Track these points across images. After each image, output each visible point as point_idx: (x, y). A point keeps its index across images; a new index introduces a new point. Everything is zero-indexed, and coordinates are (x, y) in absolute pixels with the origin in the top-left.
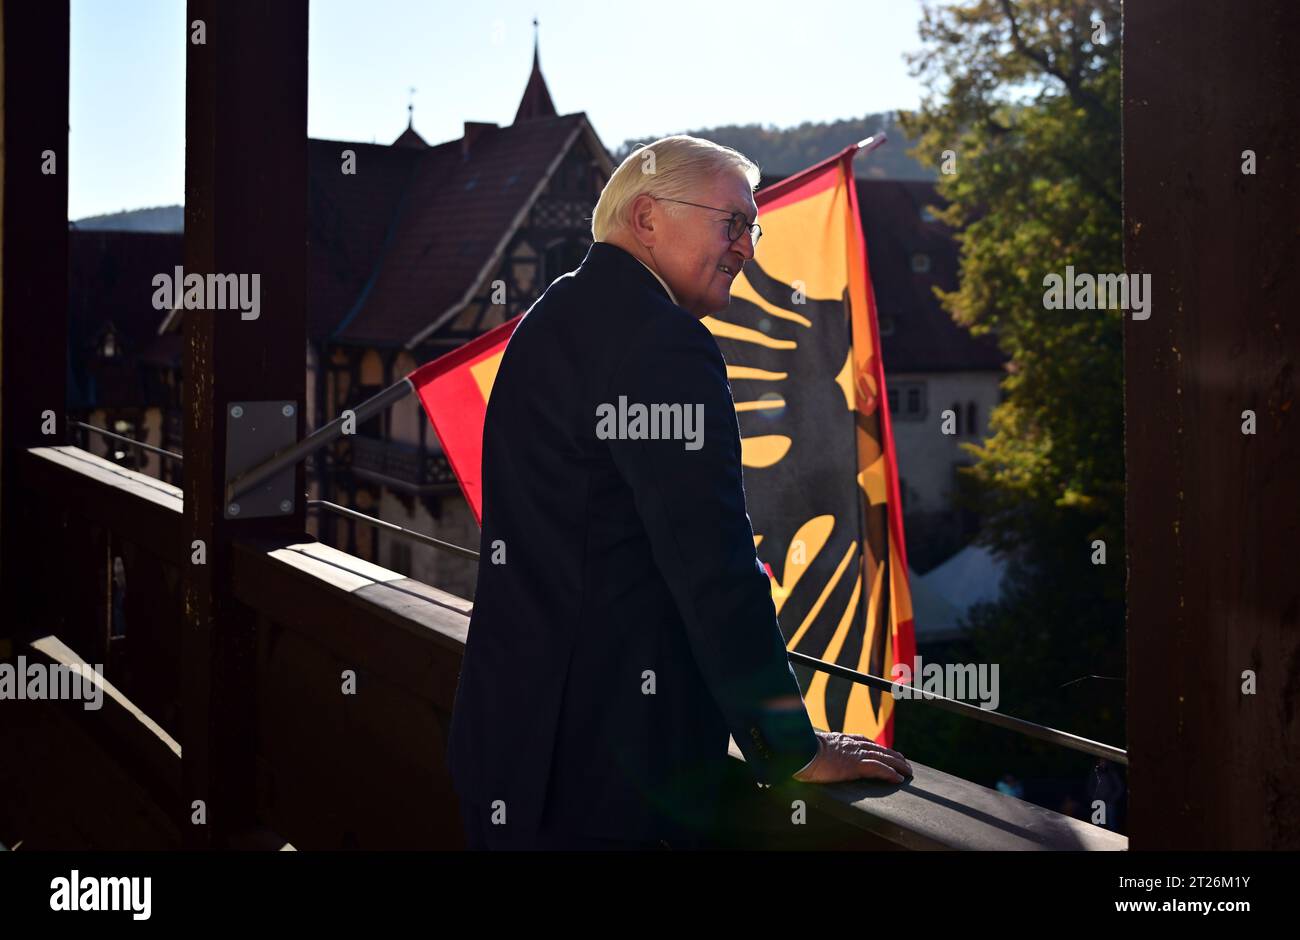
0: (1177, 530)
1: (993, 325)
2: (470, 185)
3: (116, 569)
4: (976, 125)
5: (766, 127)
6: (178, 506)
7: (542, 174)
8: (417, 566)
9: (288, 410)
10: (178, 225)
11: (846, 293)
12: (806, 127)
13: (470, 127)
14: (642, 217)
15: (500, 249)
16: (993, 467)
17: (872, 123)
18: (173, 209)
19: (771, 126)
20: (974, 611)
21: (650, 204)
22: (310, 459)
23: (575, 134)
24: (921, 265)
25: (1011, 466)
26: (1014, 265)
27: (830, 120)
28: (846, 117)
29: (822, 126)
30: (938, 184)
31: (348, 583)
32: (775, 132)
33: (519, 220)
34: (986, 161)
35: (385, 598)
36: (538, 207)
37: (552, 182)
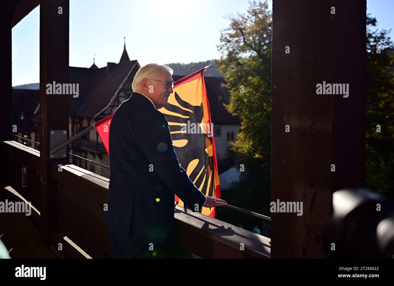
0: (284, 163)
1: (238, 113)
2: (109, 78)
3: (24, 170)
4: (234, 63)
5: (182, 64)
6: (39, 155)
7: (126, 75)
8: (96, 171)
9: (65, 132)
10: (38, 88)
11: (202, 104)
12: (192, 63)
13: (108, 63)
14: (145, 84)
15: (116, 94)
16: (237, 148)
17: (208, 63)
18: (37, 84)
19: (183, 63)
20: (233, 183)
21: (147, 81)
22: (70, 144)
23: (134, 65)
24: (220, 98)
25: (242, 148)
26: (243, 98)
27: (198, 62)
28: (202, 61)
29: (195, 63)
30: (225, 78)
31: (79, 174)
32: (184, 65)
33: (120, 87)
34: (237, 72)
35: (89, 178)
36: (125, 83)
37: (128, 77)
